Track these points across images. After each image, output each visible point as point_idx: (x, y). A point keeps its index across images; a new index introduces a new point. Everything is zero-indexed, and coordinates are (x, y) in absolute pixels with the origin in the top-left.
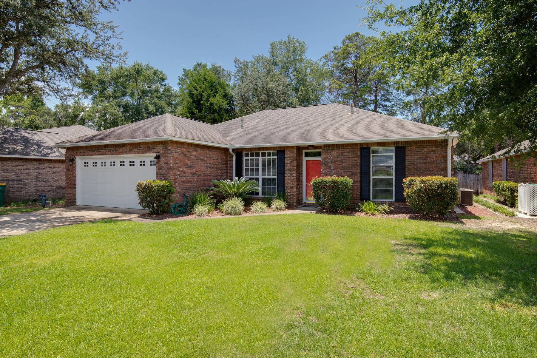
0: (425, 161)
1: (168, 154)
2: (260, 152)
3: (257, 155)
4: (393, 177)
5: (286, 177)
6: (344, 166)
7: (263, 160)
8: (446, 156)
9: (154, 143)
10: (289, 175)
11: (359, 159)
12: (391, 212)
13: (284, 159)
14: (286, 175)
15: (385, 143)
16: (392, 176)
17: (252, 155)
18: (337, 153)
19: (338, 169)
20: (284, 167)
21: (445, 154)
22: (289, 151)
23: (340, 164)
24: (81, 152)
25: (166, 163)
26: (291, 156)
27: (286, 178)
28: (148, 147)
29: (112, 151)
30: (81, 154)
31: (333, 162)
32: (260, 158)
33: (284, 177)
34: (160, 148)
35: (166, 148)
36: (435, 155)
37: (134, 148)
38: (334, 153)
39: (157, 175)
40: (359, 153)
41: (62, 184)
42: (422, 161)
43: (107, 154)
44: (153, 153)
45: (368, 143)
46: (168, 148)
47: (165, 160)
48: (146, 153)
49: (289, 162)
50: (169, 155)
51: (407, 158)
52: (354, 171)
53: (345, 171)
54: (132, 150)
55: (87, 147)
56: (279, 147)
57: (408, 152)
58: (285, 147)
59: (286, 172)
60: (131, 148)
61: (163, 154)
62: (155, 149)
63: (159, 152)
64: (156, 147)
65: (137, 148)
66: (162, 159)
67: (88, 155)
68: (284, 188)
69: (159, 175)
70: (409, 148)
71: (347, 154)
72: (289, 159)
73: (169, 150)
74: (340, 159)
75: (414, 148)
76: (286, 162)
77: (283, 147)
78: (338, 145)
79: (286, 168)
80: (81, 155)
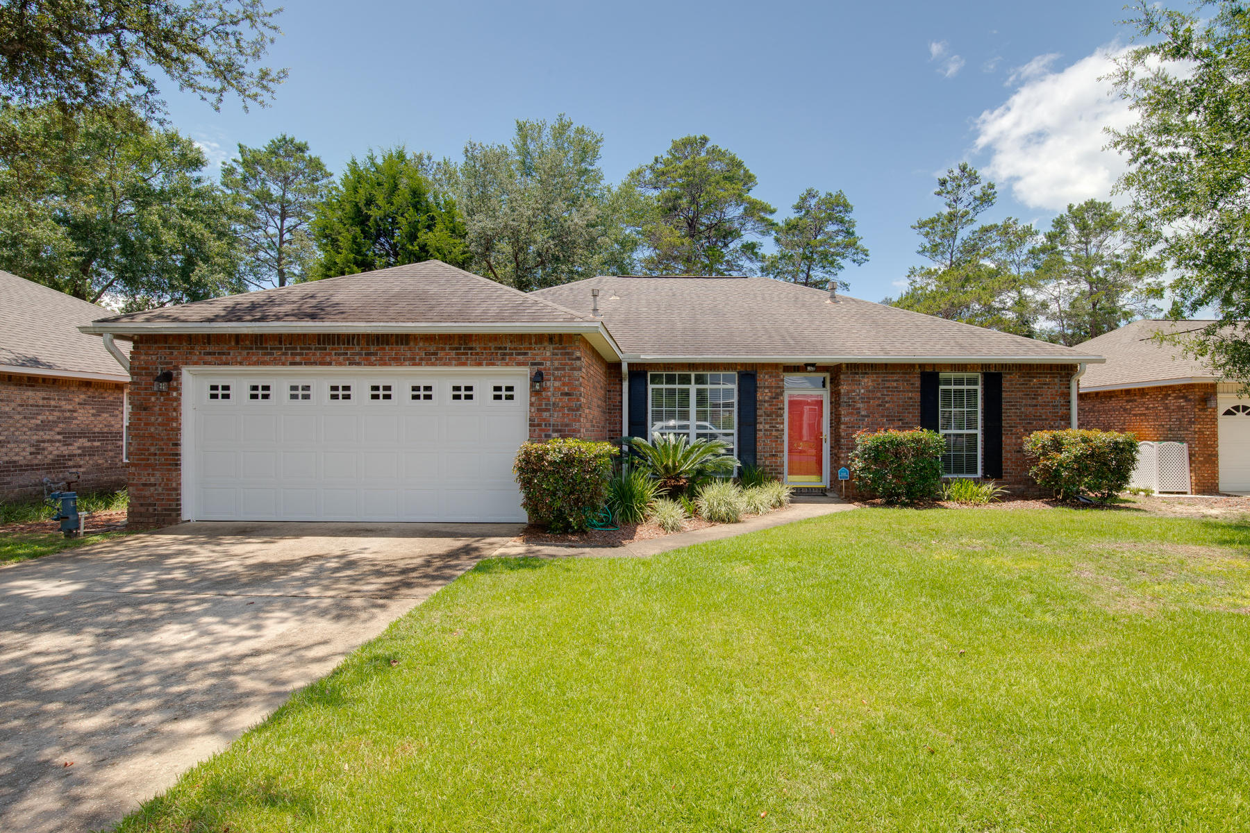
0: (1034, 402)
1: (573, 369)
2: (693, 375)
3: (685, 380)
4: (979, 432)
5: (761, 430)
6: (888, 409)
7: (699, 392)
8: (1069, 394)
9: (521, 338)
10: (767, 427)
11: (917, 396)
12: (1004, 498)
13: (756, 391)
14: (759, 427)
15: (966, 365)
16: (976, 428)
17: (670, 380)
18: (873, 381)
19: (876, 415)
20: (755, 410)
21: (1066, 390)
22: (766, 374)
23: (880, 405)
24: (209, 354)
25: (567, 394)
26: (773, 384)
27: (760, 434)
28: (500, 348)
29: (353, 354)
30: (209, 358)
31: (866, 400)
32: (693, 388)
33: (755, 431)
34: (546, 354)
35: (568, 354)
36: (1050, 391)
37: (443, 349)
38: (867, 381)
39: (530, 425)
40: (918, 383)
41: (17, 454)
42: (1029, 402)
43: (330, 364)
44: (524, 364)
45: (934, 365)
46: (573, 354)
47: (564, 384)
48: (493, 364)
49: (767, 398)
50: (576, 373)
51: (1004, 395)
52: (907, 420)
53: (891, 420)
54: (435, 354)
55: (238, 338)
56: (742, 365)
57: (1005, 384)
58: (756, 364)
59: (760, 419)
60: (432, 349)
61: (557, 369)
62: (525, 354)
63: (541, 364)
64: (530, 349)
65: (457, 349)
66: (551, 384)
67: (241, 364)
68: (755, 456)
69: (539, 425)
70: (1008, 376)
71: (895, 384)
72: (767, 391)
73: (579, 358)
74: (879, 395)
75: (1015, 377)
76: (759, 397)
77: (752, 365)
78: (876, 364)
79: (759, 412)
80: (205, 363)
